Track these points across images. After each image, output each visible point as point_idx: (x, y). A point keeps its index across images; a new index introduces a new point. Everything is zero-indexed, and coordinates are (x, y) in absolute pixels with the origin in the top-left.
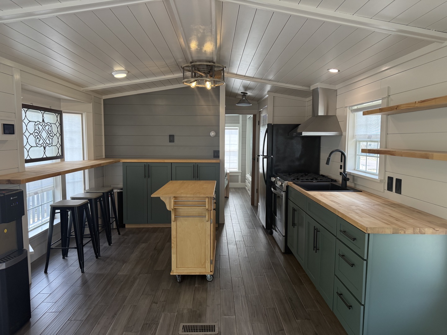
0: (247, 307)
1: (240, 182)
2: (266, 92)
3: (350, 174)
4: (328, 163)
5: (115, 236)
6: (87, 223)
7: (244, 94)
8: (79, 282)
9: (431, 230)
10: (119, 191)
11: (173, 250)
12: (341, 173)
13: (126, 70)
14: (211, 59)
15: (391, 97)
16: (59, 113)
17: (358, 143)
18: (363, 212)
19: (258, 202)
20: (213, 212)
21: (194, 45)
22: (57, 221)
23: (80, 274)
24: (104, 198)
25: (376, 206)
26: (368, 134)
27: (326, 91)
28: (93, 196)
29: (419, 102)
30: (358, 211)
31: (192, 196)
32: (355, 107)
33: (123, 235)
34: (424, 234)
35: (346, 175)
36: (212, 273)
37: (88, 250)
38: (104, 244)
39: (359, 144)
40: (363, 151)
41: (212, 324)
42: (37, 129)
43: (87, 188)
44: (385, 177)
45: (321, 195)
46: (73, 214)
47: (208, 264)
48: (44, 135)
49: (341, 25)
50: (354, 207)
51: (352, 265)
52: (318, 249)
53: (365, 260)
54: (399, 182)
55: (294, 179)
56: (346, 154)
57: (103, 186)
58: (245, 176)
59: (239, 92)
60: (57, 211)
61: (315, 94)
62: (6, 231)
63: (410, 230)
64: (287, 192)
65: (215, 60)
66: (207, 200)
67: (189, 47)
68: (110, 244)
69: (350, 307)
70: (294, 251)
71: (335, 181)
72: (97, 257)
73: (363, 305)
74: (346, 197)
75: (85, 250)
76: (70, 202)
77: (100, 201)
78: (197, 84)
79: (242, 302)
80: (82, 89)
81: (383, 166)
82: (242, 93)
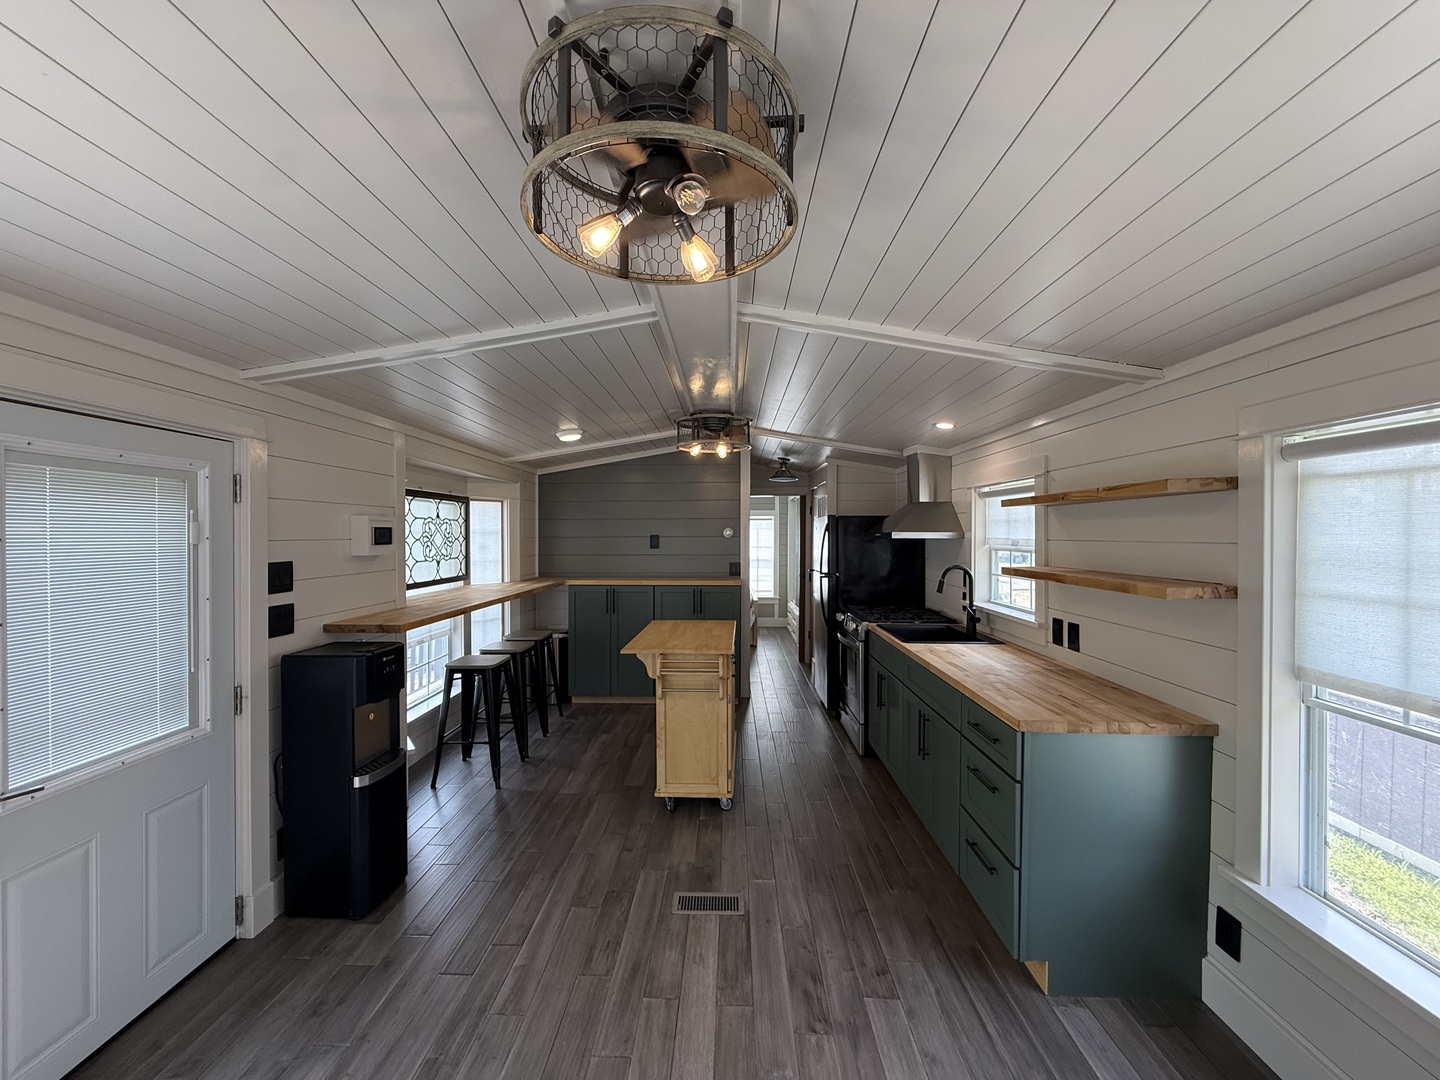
0: (797, 864)
1: (776, 617)
2: (824, 458)
3: (981, 610)
4: (940, 590)
5: (554, 719)
6: (506, 695)
7: (784, 461)
8: (492, 806)
9: (1142, 727)
10: (561, 636)
11: (660, 752)
12: (964, 608)
13: (580, 428)
14: (727, 408)
15: (1052, 473)
16: (465, 501)
17: (993, 552)
18: (1008, 686)
19: (812, 656)
20: (731, 682)
21: (697, 385)
22: (457, 689)
23: (494, 790)
24: (536, 653)
25: (1032, 675)
26: (1012, 537)
27: (932, 459)
28: (519, 648)
29: (1104, 490)
30: (999, 686)
31: (693, 652)
32: (986, 489)
33: (568, 717)
34: (1129, 733)
35: (974, 611)
36: (730, 796)
37: (508, 746)
38: (535, 734)
39: (996, 554)
40: (1006, 571)
41: (732, 896)
42: (427, 530)
43: (508, 632)
44: (1047, 618)
45: (931, 651)
46: (484, 680)
47: (723, 779)
48: (438, 540)
49: (955, 357)
50: (992, 678)
51: (994, 789)
52: (928, 754)
53: (1018, 782)
54: (1074, 629)
55: (879, 619)
56: (972, 573)
57: (535, 629)
58: (787, 606)
59: (776, 458)
60: (457, 676)
61: (912, 463)
62: (372, 716)
63: (1101, 727)
64: (866, 642)
65: (733, 410)
66: (721, 661)
67: (689, 390)
68: (545, 735)
69: (992, 870)
70: (880, 753)
71: (954, 621)
72: (523, 760)
73: (1017, 869)
74: (976, 655)
75: (503, 744)
76: (479, 660)
77: (530, 656)
78: (703, 449)
79: (787, 851)
80: (504, 460)
81: (1042, 598)
82: (779, 458)
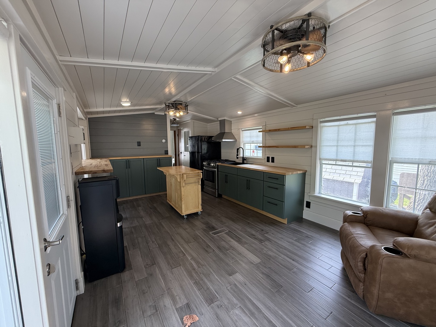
2: (189, 119)
7: (175, 119)
13: (130, 101)
15: (267, 125)
17: (245, 144)
26: (252, 140)
35: (244, 158)
36: (202, 210)
44: (265, 157)
47: (200, 206)
51: (277, 189)
52: (250, 188)
53: (284, 185)
54: (273, 158)
61: (223, 122)
69: (276, 205)
73: (284, 202)
78: (174, 113)
79: (223, 218)
81: (264, 153)
82: (173, 118)
